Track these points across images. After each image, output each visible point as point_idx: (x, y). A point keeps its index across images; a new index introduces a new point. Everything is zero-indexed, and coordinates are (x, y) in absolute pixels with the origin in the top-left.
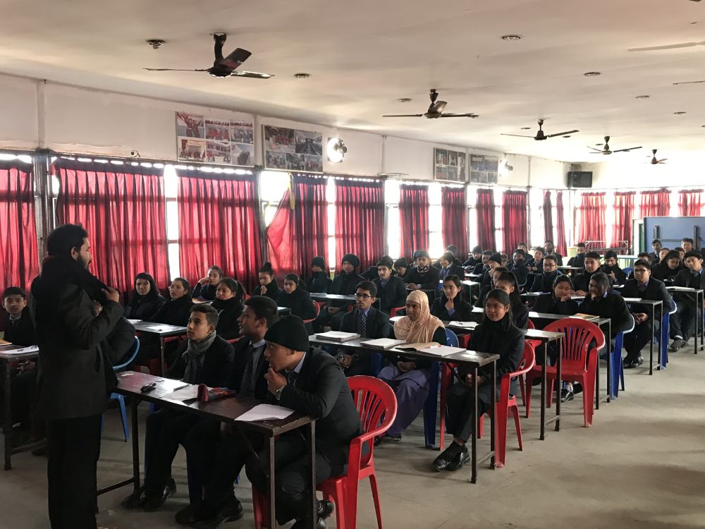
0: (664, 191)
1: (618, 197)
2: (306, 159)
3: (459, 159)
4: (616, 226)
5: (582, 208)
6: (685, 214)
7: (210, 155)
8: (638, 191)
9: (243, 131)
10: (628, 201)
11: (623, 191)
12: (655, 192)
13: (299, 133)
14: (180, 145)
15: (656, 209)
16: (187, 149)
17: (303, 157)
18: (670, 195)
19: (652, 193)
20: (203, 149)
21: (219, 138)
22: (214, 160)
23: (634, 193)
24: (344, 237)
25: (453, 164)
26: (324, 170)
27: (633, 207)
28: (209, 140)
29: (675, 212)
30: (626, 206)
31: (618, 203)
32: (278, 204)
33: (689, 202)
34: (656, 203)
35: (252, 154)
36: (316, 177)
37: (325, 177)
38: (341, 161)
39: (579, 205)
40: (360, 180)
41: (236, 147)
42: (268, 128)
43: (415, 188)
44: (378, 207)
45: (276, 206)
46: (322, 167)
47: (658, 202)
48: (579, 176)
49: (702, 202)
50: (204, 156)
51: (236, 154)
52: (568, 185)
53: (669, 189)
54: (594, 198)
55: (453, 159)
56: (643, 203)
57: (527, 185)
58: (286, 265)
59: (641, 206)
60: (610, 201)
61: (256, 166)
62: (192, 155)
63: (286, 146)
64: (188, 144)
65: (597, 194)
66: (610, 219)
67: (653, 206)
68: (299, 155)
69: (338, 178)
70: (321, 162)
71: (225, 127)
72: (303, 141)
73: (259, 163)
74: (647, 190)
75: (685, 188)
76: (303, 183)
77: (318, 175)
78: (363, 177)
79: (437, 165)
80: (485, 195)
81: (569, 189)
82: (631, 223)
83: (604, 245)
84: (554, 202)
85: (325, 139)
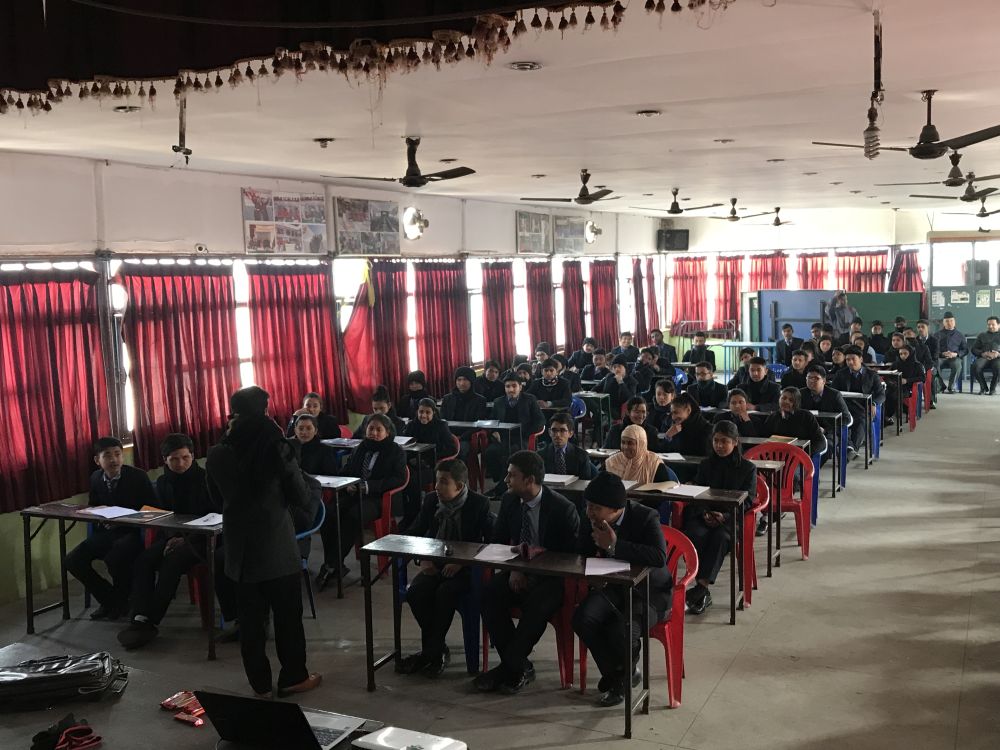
0: (779, 255)
1: (722, 263)
2: (382, 238)
3: (543, 223)
4: (720, 300)
5: (675, 278)
6: (805, 286)
7: (281, 242)
8: (747, 255)
9: (313, 207)
10: (735, 267)
11: (728, 255)
12: (769, 257)
13: (373, 203)
14: (248, 233)
15: (770, 278)
16: (256, 236)
17: (379, 236)
18: (787, 260)
19: (764, 257)
20: (273, 236)
21: (289, 219)
22: (284, 250)
23: (742, 258)
24: (427, 338)
25: (536, 231)
26: (402, 250)
27: (741, 276)
28: (279, 223)
29: (793, 283)
30: (732, 274)
31: (722, 271)
32: (354, 300)
33: (809, 269)
34: (770, 270)
35: (324, 238)
36: (394, 261)
37: (403, 261)
38: (419, 237)
39: (671, 273)
40: (436, 261)
41: (308, 229)
42: (340, 200)
43: (497, 266)
44: (460, 295)
45: (351, 304)
46: (399, 248)
47: (772, 267)
48: (671, 237)
49: (825, 268)
50: (274, 245)
51: (307, 239)
52: (659, 247)
53: (785, 252)
54: (691, 264)
55: (536, 224)
56: (754, 270)
57: (615, 251)
58: (365, 382)
59: (751, 275)
60: (711, 267)
61: (329, 252)
62: (262, 244)
63: (361, 223)
64: (257, 230)
65: (695, 259)
66: (712, 291)
67: (766, 274)
68: (375, 233)
69: (417, 261)
70: (398, 242)
71: (294, 204)
72: (378, 215)
73: (333, 249)
74: (758, 253)
75: (804, 252)
76: (381, 271)
77: (396, 258)
78: (442, 257)
79: (520, 234)
80: (572, 268)
81: (659, 253)
82: (739, 297)
83: (704, 325)
84: (644, 272)
85: (400, 210)
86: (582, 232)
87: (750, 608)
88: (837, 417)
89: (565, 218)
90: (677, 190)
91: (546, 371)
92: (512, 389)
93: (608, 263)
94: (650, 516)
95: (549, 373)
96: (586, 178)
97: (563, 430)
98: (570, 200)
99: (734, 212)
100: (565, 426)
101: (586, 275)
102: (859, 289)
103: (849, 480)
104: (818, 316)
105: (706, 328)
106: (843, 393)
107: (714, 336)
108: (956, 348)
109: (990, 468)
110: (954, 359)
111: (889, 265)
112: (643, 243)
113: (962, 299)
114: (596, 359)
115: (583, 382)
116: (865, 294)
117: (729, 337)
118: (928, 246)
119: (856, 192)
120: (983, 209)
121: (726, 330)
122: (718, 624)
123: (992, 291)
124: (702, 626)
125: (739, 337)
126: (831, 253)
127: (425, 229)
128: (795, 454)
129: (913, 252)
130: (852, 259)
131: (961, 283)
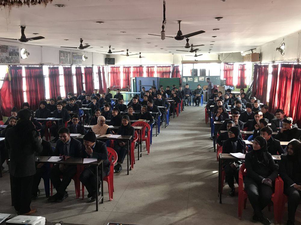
0: (141, 67)
1: (125, 69)
2: (13, 58)
3: (69, 54)
4: (124, 80)
5: (111, 73)
6: (149, 76)
8: (132, 66)
10: (129, 70)
11: (126, 66)
12: (138, 67)
13: (9, 47)
15: (139, 73)
17: (12, 58)
18: (143, 68)
19: (137, 67)
23: (130, 67)
24: (30, 92)
25: (66, 57)
26: (20, 62)
27: (130, 72)
29: (145, 75)
30: (128, 72)
31: (125, 71)
32: (3, 79)
33: (150, 71)
34: (138, 71)
36: (17, 66)
37: (21, 66)
38: (26, 58)
39: (110, 71)
40: (32, 66)
43: (53, 68)
44: (41, 77)
45: (2, 80)
46: (19, 62)
47: (139, 70)
48: (110, 60)
49: (154, 71)
52: (106, 63)
53: (143, 66)
54: (116, 69)
55: (66, 55)
57: (92, 64)
58: (8, 106)
59: (133, 72)
60: (121, 70)
63: (5, 53)
65: (117, 67)
66: (122, 77)
67: (137, 72)
68: (10, 57)
69: (26, 66)
70: (19, 59)
72: (12, 51)
74: (135, 66)
75: (148, 66)
76: (13, 69)
77: (18, 65)
78: (35, 65)
79: (61, 58)
80: (78, 69)
81: (106, 65)
82: (130, 79)
83: (120, 87)
84: (101, 71)
85: (20, 49)
86: (81, 58)
87: (133, 169)
88: (157, 113)
89: (76, 53)
90: (110, 46)
91: (71, 101)
92: (59, 107)
93: (90, 68)
94: (103, 145)
95: (72, 102)
96: (82, 41)
97: (77, 120)
98: (77, 48)
99: (127, 53)
100: (77, 119)
101: (83, 71)
102: (163, 77)
103: (160, 131)
104: (152, 84)
105: (121, 88)
106: (159, 107)
107: (123, 91)
108: (189, 93)
109: (197, 126)
110: (188, 96)
111: (171, 70)
112: (101, 62)
113: (191, 80)
114: (87, 98)
115: (83, 105)
116: (165, 78)
117: (127, 91)
118: (182, 65)
119: (162, 49)
120: (196, 55)
121: (127, 89)
122: (123, 175)
123: (198, 77)
124: (119, 176)
125: (130, 91)
126: (156, 66)
127: (28, 56)
128: (145, 124)
129: (178, 66)
130: (161, 68)
131: (190, 75)
